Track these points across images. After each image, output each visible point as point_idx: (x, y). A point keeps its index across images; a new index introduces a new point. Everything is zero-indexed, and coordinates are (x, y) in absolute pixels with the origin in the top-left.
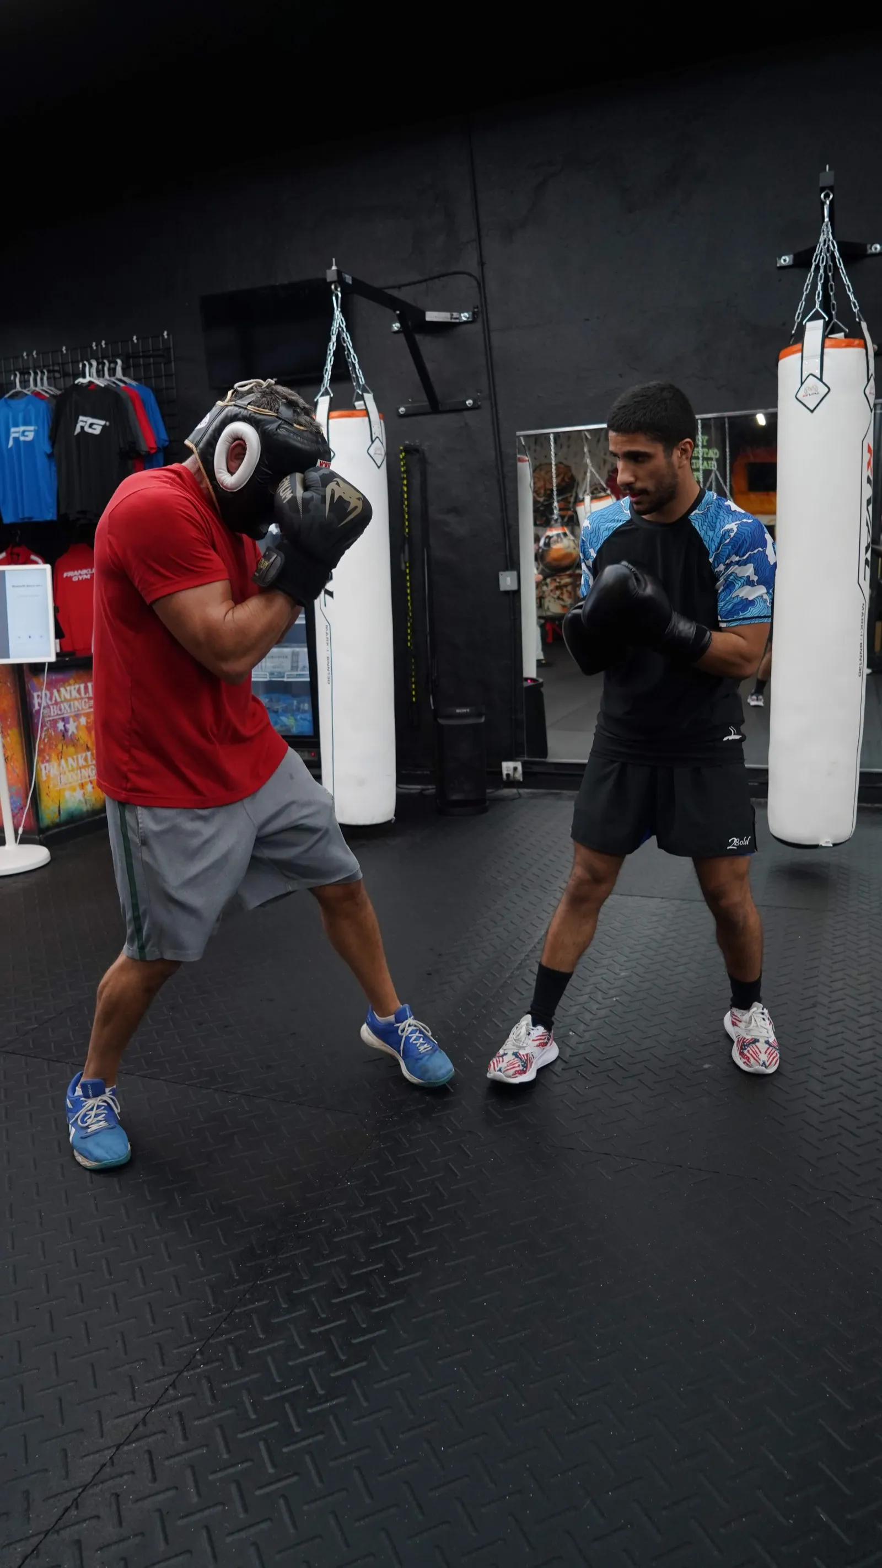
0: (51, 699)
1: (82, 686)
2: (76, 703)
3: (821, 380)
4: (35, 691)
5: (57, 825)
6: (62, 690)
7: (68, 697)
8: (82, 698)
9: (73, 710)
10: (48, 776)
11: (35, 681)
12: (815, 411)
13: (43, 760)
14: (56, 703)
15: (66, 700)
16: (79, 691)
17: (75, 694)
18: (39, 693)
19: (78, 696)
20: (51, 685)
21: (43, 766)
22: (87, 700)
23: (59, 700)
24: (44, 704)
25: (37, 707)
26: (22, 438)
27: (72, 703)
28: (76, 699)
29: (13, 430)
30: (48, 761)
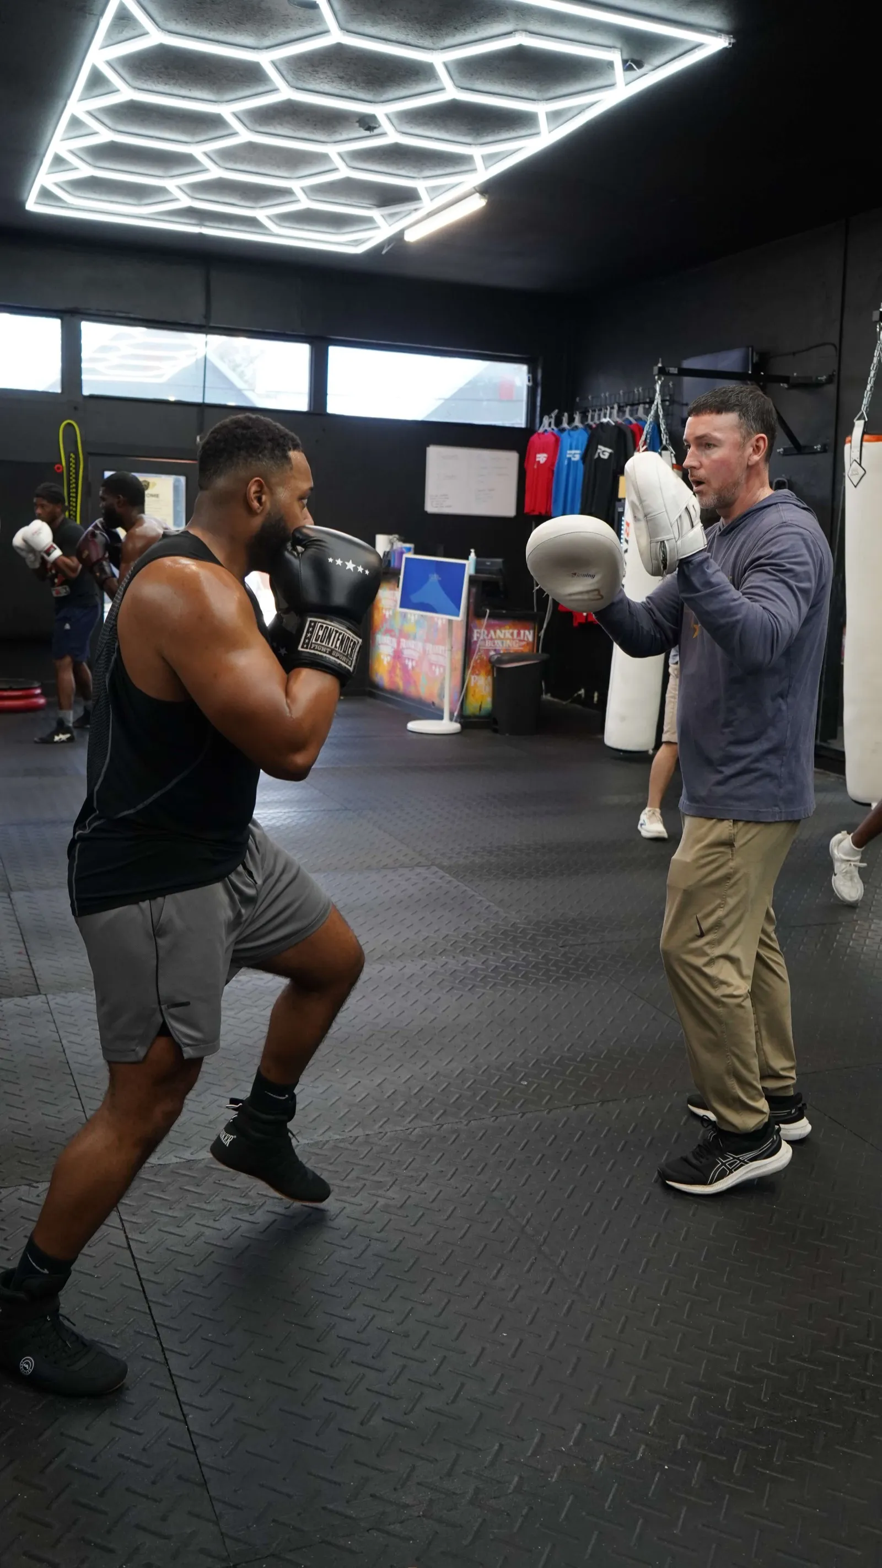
0: (487, 635)
1: (515, 632)
2: (508, 641)
3: (860, 464)
4: (476, 628)
5: (475, 717)
6: (498, 631)
7: (502, 636)
8: (513, 639)
9: (504, 645)
10: (475, 684)
11: (477, 622)
12: (858, 487)
13: (473, 673)
14: (491, 639)
15: (500, 638)
16: (512, 634)
17: (508, 635)
18: (479, 631)
19: (510, 637)
20: (489, 627)
21: (473, 677)
22: (517, 641)
23: (494, 637)
24: (481, 638)
25: (475, 639)
26: (573, 459)
27: (504, 641)
28: (508, 639)
29: (568, 452)
30: (478, 675)
